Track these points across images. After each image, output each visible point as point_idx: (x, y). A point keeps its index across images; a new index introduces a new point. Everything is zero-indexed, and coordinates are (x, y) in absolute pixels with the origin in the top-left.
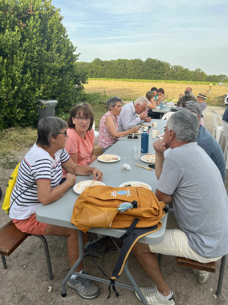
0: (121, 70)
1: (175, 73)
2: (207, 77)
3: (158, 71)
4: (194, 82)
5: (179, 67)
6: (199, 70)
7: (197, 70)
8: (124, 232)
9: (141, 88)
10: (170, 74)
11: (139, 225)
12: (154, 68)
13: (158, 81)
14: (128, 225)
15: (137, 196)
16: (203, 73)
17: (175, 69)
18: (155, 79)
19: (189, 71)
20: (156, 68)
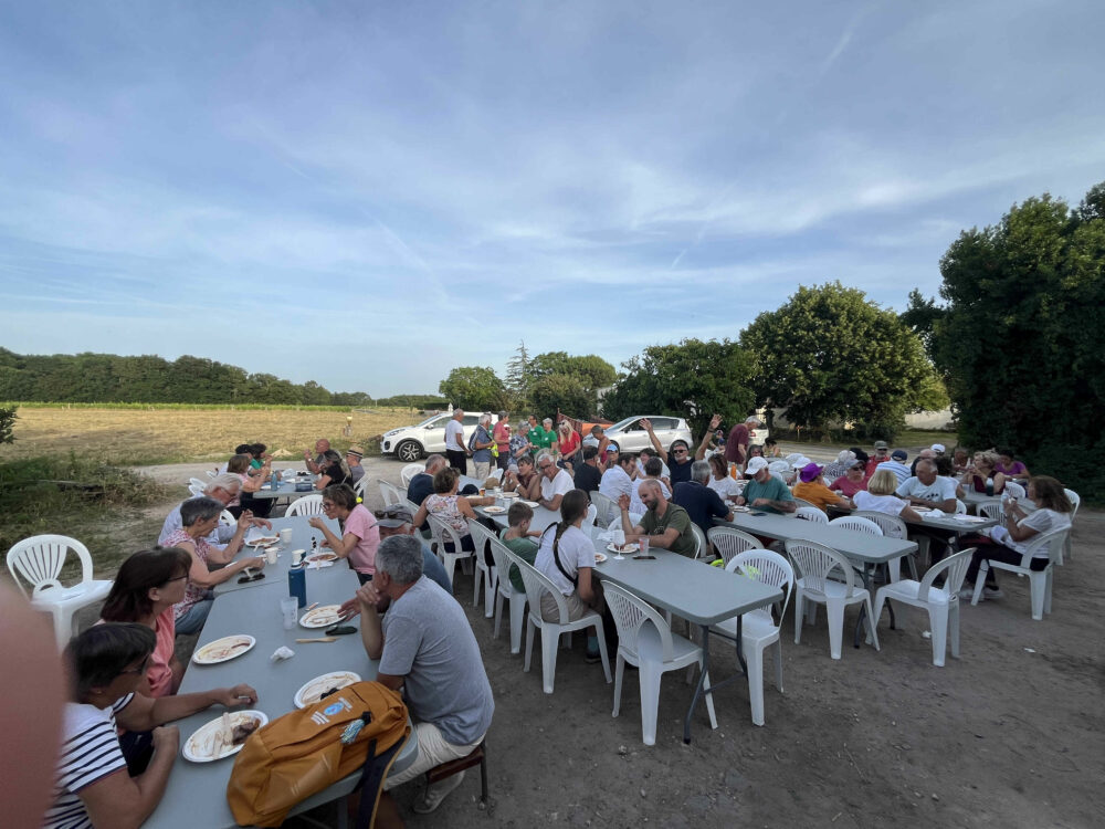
0: (95, 380)
1: (259, 388)
2: (331, 397)
3: (214, 385)
4: (306, 407)
5: (268, 376)
6: (313, 382)
7: (308, 384)
8: (358, 775)
9: (175, 425)
10: (246, 391)
11: (380, 749)
12: (203, 377)
13: (219, 406)
14: (361, 759)
15: (360, 702)
16: (321, 388)
17: (259, 380)
18: (208, 403)
19: (291, 386)
20: (208, 378)
